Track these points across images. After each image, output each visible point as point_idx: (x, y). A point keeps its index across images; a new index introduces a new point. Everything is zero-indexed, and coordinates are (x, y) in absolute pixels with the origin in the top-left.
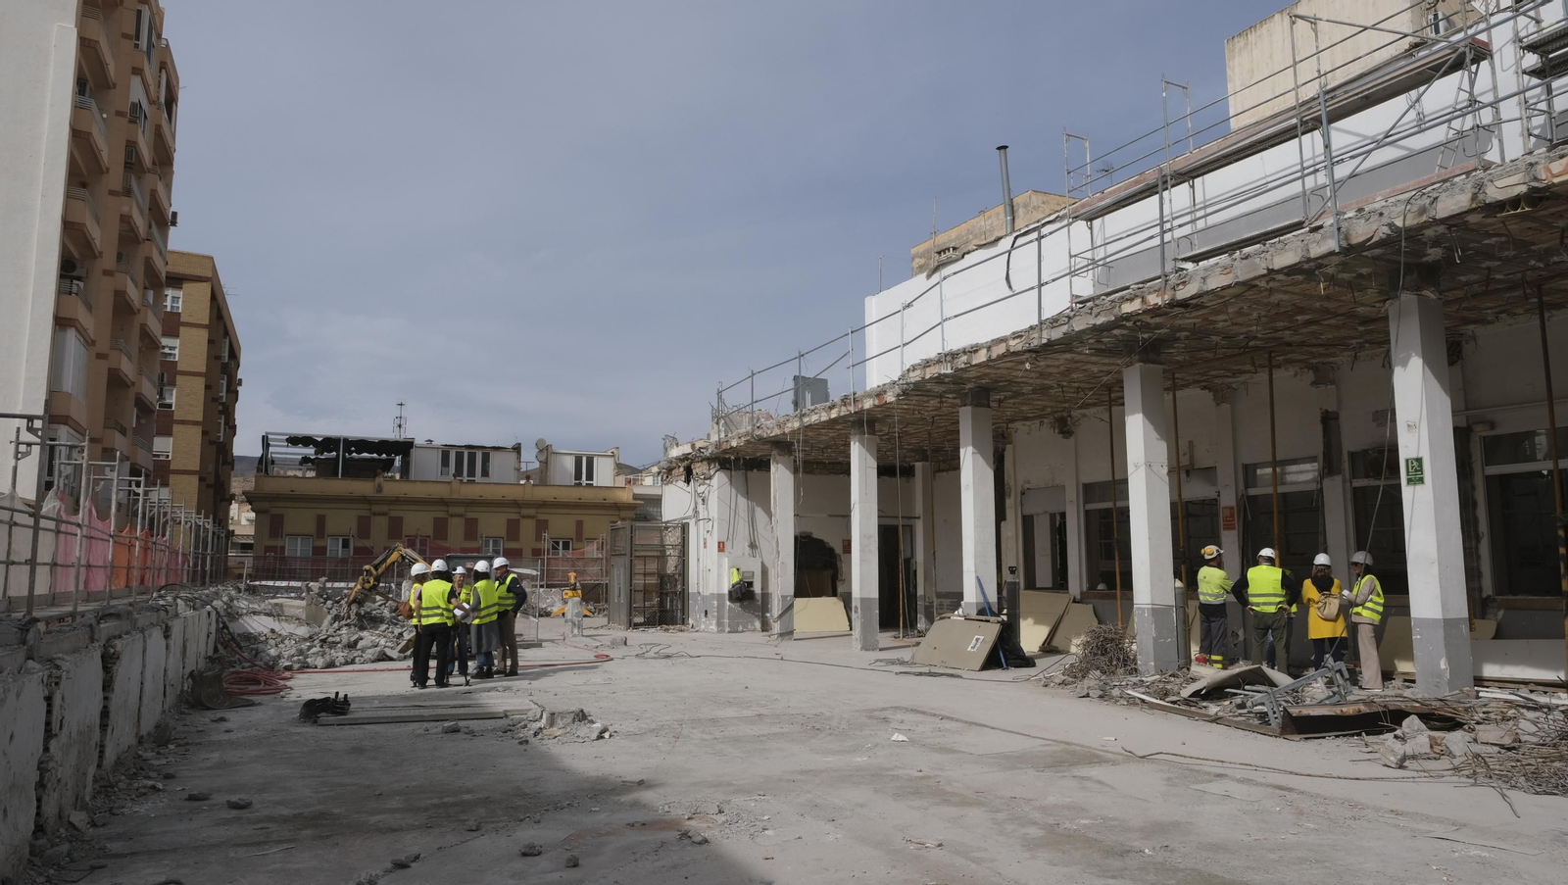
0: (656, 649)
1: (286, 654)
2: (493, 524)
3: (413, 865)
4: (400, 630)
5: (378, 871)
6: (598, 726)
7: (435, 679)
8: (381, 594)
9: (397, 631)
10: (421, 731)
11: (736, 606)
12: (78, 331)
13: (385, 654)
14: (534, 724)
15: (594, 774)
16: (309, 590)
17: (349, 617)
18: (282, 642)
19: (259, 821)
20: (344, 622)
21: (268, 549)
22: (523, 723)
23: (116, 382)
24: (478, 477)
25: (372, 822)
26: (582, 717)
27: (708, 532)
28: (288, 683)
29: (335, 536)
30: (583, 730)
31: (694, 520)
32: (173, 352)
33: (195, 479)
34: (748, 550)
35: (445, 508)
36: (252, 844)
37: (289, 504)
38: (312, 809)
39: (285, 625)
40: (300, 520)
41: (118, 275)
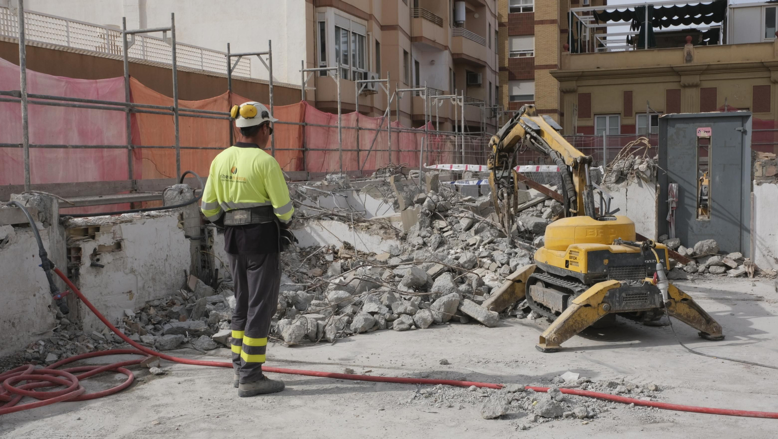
29: (643, 113)
37: (595, 82)
40: (607, 98)
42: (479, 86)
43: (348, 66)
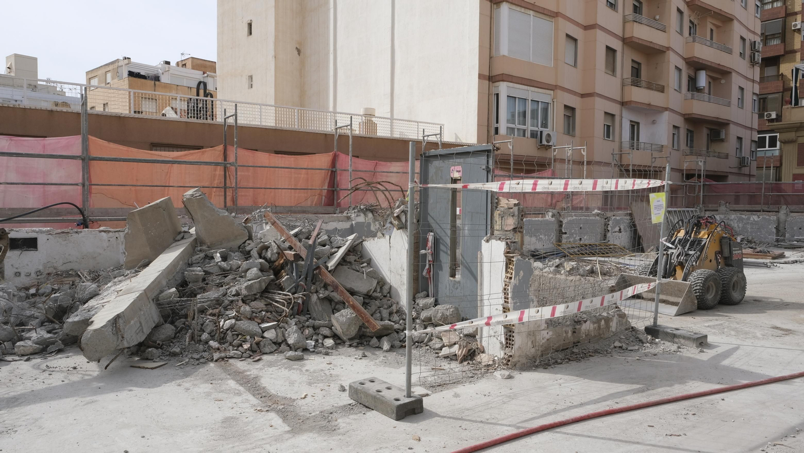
12: (514, 4)
42: (722, 140)
43: (526, 127)
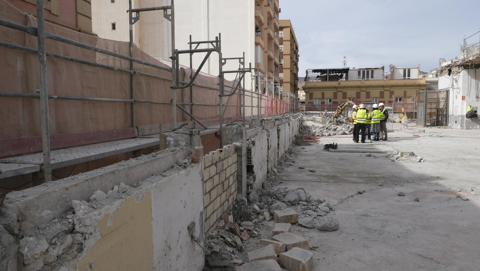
0: (437, 134)
1: (317, 132)
2: (375, 93)
3: (363, 193)
4: (349, 126)
5: (353, 194)
6: (419, 158)
7: (361, 140)
8: (343, 115)
9: (348, 126)
10: (359, 155)
11: (469, 120)
12: (260, 46)
13: (344, 133)
14: (396, 156)
15: (419, 173)
16: (322, 114)
17: (334, 122)
18: (316, 128)
19: (318, 176)
20: (332, 123)
21: (309, 103)
22: (392, 155)
23: (270, 59)
24: (370, 78)
25: (349, 180)
26: (413, 154)
27: (458, 93)
28: (319, 140)
29: (327, 99)
30: (413, 158)
31: (452, 89)
32: (282, 49)
33: (289, 84)
34: (475, 99)
35: (359, 89)
36: (317, 182)
37: (314, 90)
38: (331, 174)
39: (316, 123)
40: (317, 94)
41: (268, 29)
